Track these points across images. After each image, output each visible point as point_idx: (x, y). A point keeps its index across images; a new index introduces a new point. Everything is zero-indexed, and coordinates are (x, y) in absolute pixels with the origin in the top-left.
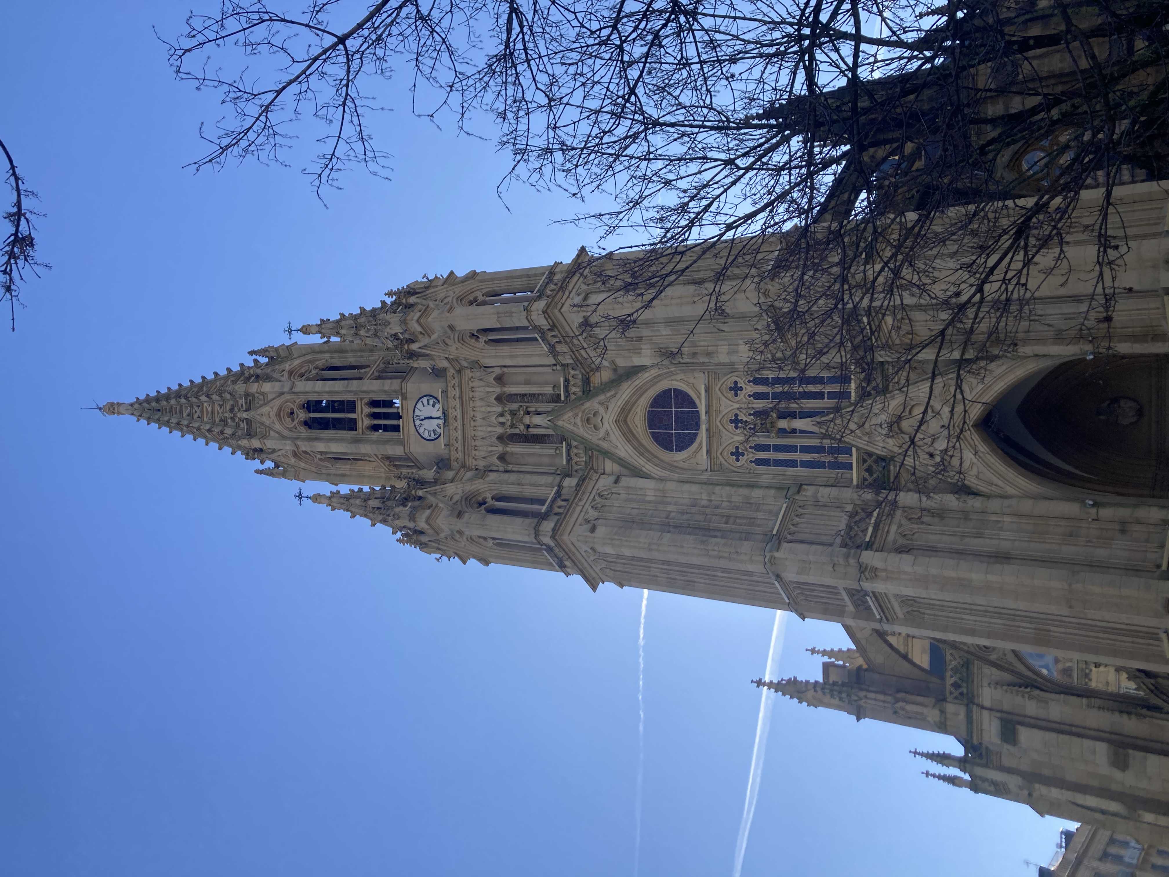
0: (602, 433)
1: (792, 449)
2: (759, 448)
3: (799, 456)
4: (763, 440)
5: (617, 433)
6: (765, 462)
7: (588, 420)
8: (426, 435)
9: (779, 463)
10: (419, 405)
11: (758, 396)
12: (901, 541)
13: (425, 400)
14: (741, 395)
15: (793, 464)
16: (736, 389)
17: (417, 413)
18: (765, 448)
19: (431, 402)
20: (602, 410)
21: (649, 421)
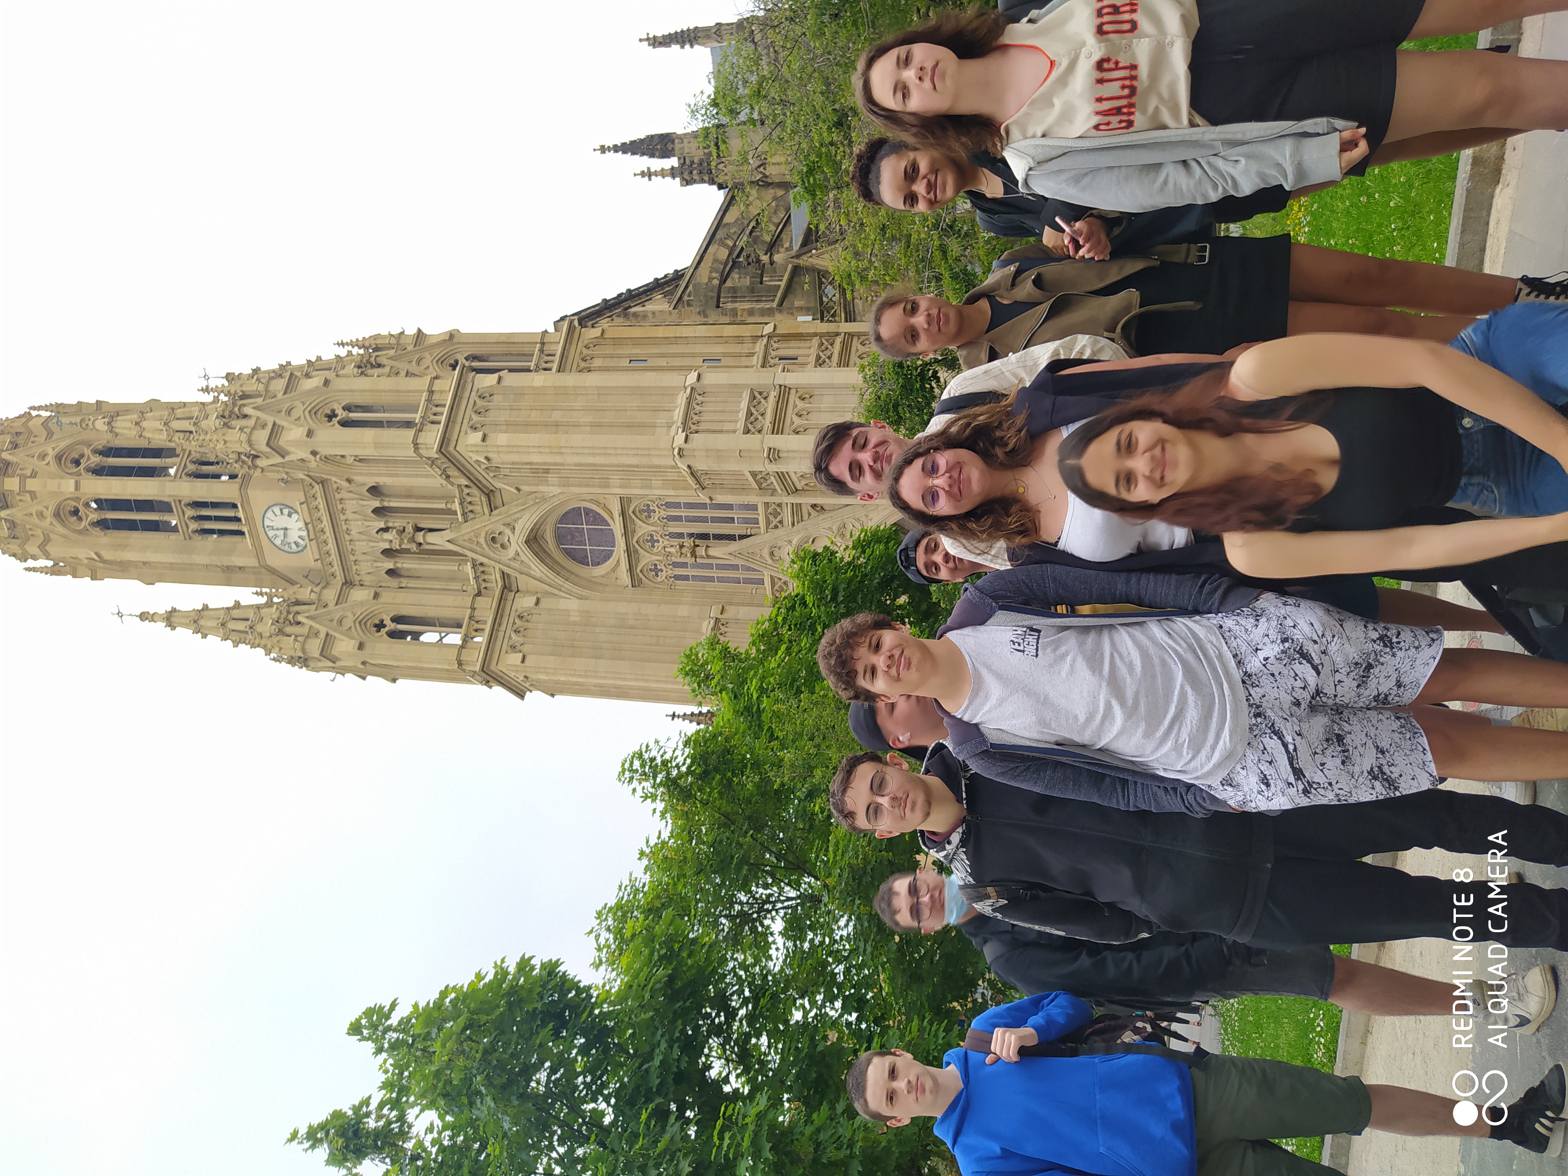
0: (511, 553)
2: (677, 565)
3: (715, 574)
4: (677, 560)
5: (530, 552)
6: (686, 578)
7: (493, 539)
8: (285, 547)
10: (269, 514)
11: (671, 519)
13: (277, 510)
14: (655, 517)
15: (711, 579)
16: (649, 511)
17: (268, 522)
18: (683, 566)
19: (286, 511)
20: (508, 531)
21: (560, 537)
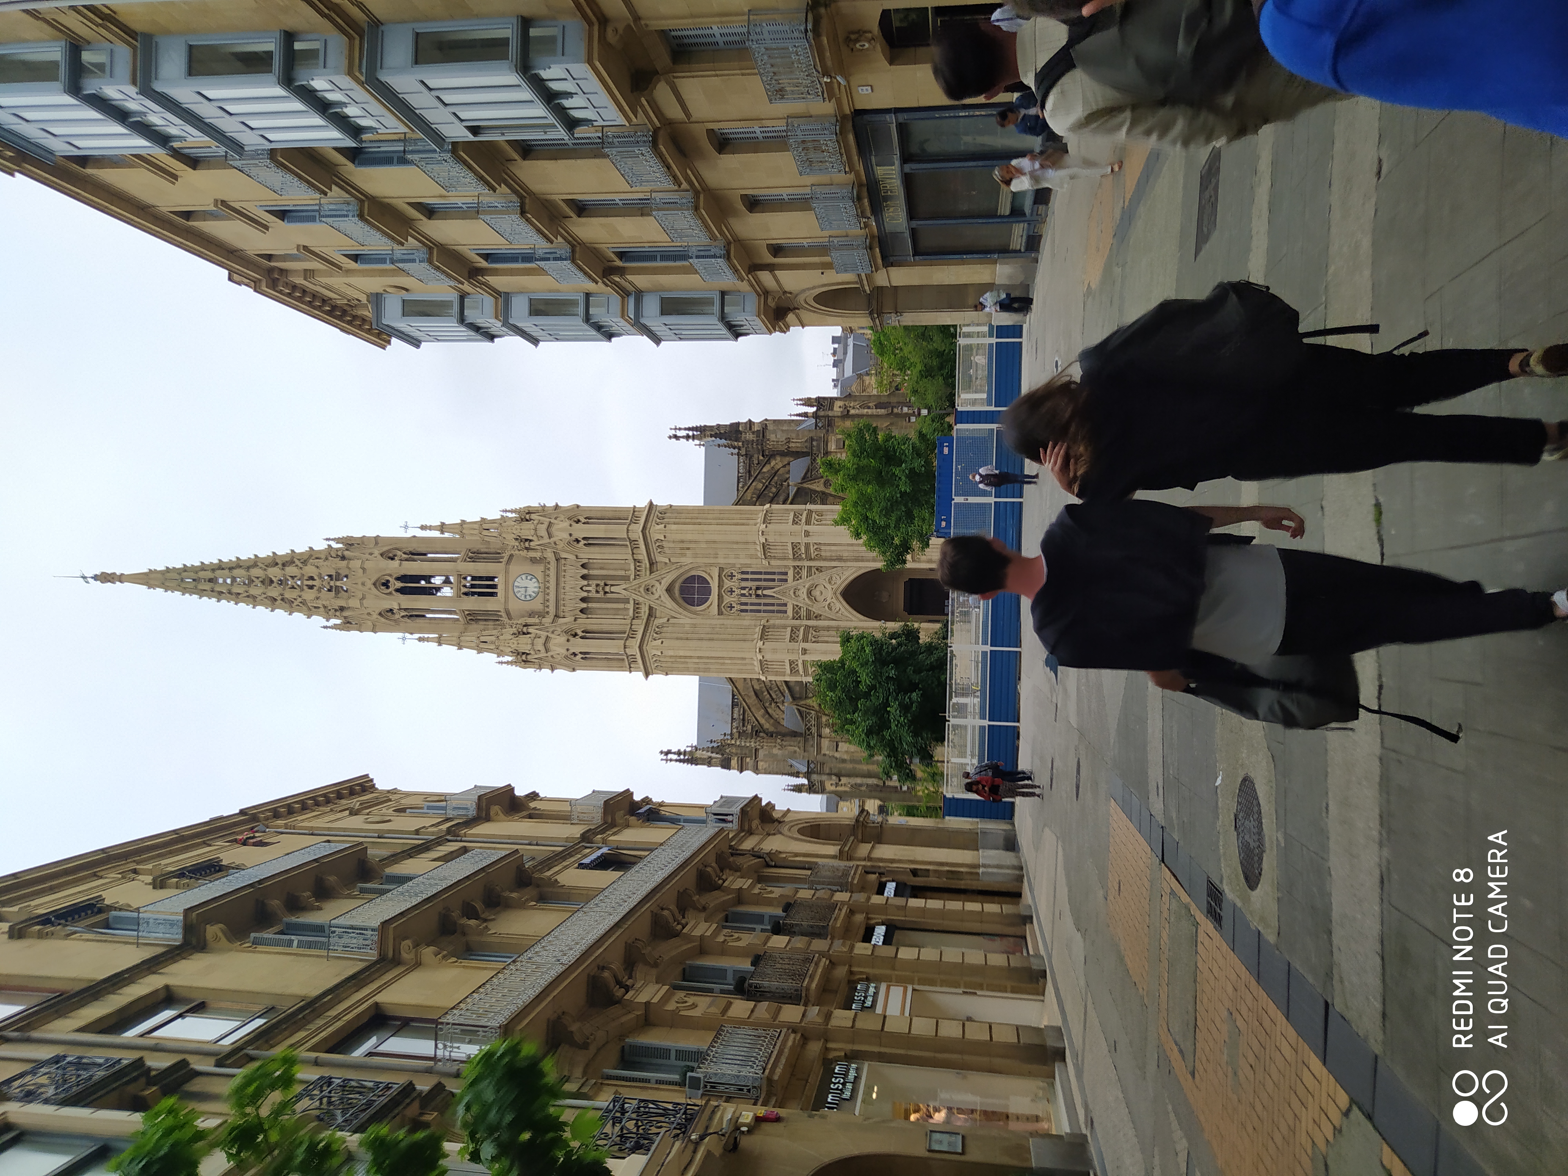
1: (759, 604)
2: (742, 604)
3: (762, 608)
4: (744, 600)
5: (667, 595)
6: (746, 611)
7: (648, 590)
8: (523, 598)
9: (752, 611)
10: (519, 579)
11: (743, 580)
12: (814, 639)
13: (524, 577)
14: (735, 579)
15: (759, 611)
16: (732, 576)
17: (516, 584)
18: (746, 604)
19: (529, 578)
20: (657, 584)
21: (682, 590)
